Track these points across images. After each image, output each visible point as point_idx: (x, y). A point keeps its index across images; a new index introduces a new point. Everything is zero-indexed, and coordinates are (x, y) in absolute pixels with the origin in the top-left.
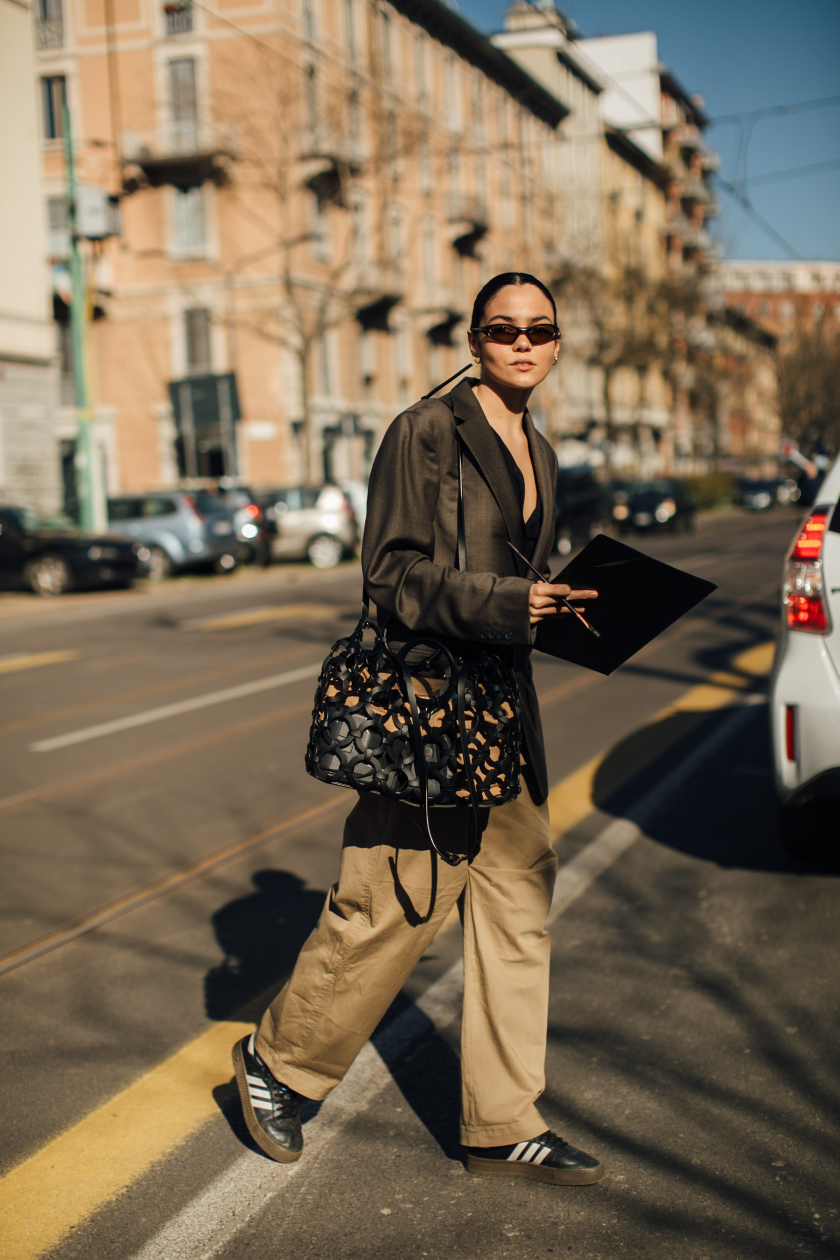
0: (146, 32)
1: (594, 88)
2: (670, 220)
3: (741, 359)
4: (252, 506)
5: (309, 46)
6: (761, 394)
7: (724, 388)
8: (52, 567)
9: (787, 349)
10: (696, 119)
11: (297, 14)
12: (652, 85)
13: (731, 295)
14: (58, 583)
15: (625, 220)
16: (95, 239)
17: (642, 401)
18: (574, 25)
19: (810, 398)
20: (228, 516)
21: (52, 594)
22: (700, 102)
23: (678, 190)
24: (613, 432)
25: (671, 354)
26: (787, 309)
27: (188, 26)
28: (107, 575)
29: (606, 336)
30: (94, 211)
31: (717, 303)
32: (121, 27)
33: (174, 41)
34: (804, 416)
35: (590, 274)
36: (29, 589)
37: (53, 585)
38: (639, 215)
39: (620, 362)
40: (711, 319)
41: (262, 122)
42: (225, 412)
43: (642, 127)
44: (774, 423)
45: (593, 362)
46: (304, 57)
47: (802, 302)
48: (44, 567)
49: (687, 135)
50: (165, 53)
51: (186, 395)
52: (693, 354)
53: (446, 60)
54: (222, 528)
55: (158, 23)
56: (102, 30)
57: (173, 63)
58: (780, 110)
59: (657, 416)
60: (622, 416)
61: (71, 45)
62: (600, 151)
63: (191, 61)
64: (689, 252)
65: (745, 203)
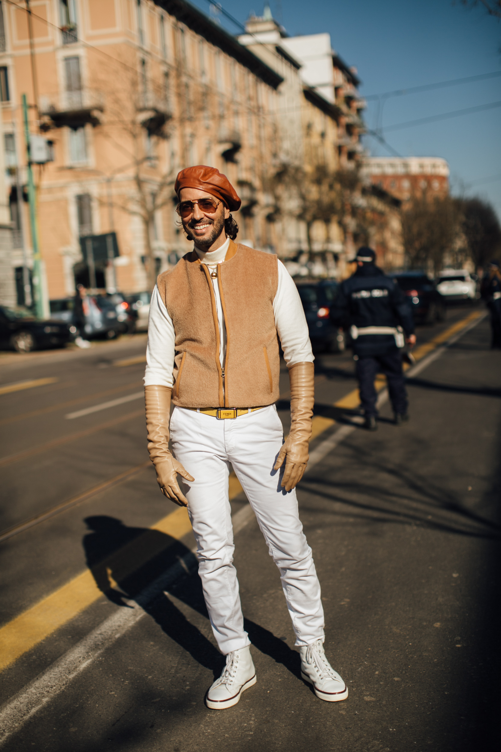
0: (52, 43)
1: (296, 65)
2: (339, 137)
3: (382, 214)
4: (124, 303)
5: (141, 49)
6: (393, 233)
7: (372, 231)
8: (25, 337)
9: (407, 207)
10: (353, 81)
11: (135, 32)
12: (328, 62)
13: (375, 177)
14: (28, 346)
15: (316, 139)
16: (41, 164)
17: (328, 240)
18: (284, 29)
19: (420, 234)
20: (113, 308)
21: (25, 351)
22: (355, 71)
23: (345, 120)
24: (313, 256)
25: (342, 213)
26: (406, 184)
27: (75, 39)
28: (54, 341)
29: (308, 204)
30: (40, 149)
31: (367, 182)
32: (37, 40)
33: (67, 47)
34: (417, 245)
35: (298, 169)
36: (14, 350)
37: (26, 346)
38: (323, 135)
39: (315, 218)
40: (365, 192)
41: (123, 96)
42: (111, 253)
43: (324, 85)
44: (400, 249)
45: (300, 217)
46: (140, 55)
47: (414, 179)
48: (21, 338)
49: (348, 90)
50: (62, 54)
51: (89, 245)
52: (355, 211)
53: (215, 54)
54: (111, 315)
55: (58, 38)
56: (27, 41)
57: (67, 59)
58: (398, 93)
59: (336, 247)
60: (317, 247)
61: (9, 50)
62: (301, 100)
63: (77, 58)
64: (351, 155)
65: (382, 140)
